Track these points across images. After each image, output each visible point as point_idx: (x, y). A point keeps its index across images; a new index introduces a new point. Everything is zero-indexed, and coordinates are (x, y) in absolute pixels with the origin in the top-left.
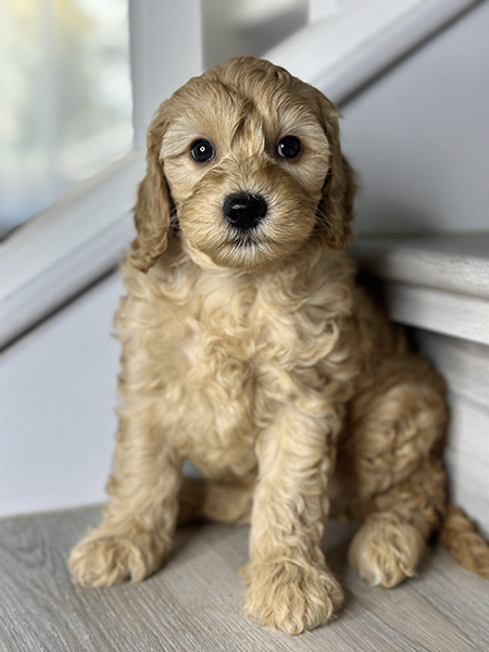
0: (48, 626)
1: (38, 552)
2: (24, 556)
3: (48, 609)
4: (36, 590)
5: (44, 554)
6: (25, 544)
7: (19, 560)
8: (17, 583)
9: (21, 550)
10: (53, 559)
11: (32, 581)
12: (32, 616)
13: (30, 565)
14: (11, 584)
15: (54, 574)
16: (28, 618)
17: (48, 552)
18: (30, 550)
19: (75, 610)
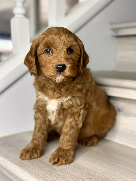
1: (7, 144)
2: (4, 145)
8: (7, 150)
13: (7, 147)
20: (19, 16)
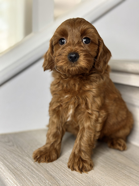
0: (21, 160)
1: (11, 143)
2: (8, 144)
3: (19, 156)
4: (14, 152)
7: (6, 145)
8: (8, 150)
9: (6, 142)
10: (16, 144)
11: (13, 150)
12: (16, 158)
13: (10, 146)
14: (6, 150)
16: (14, 158)
18: (9, 142)
19: (27, 156)
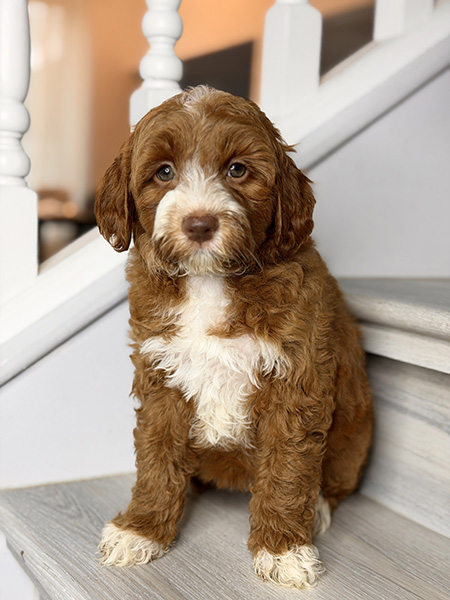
1: (73, 507)
2: (64, 511)
4: (83, 533)
5: (79, 510)
6: (62, 504)
7: (62, 513)
8: (68, 528)
9: (60, 506)
10: (87, 512)
11: (78, 527)
13: (72, 517)
14: (64, 529)
15: (92, 522)
16: (85, 550)
17: (80, 507)
18: (67, 507)
20: (159, 84)
